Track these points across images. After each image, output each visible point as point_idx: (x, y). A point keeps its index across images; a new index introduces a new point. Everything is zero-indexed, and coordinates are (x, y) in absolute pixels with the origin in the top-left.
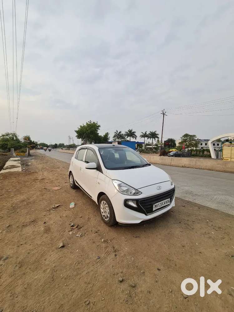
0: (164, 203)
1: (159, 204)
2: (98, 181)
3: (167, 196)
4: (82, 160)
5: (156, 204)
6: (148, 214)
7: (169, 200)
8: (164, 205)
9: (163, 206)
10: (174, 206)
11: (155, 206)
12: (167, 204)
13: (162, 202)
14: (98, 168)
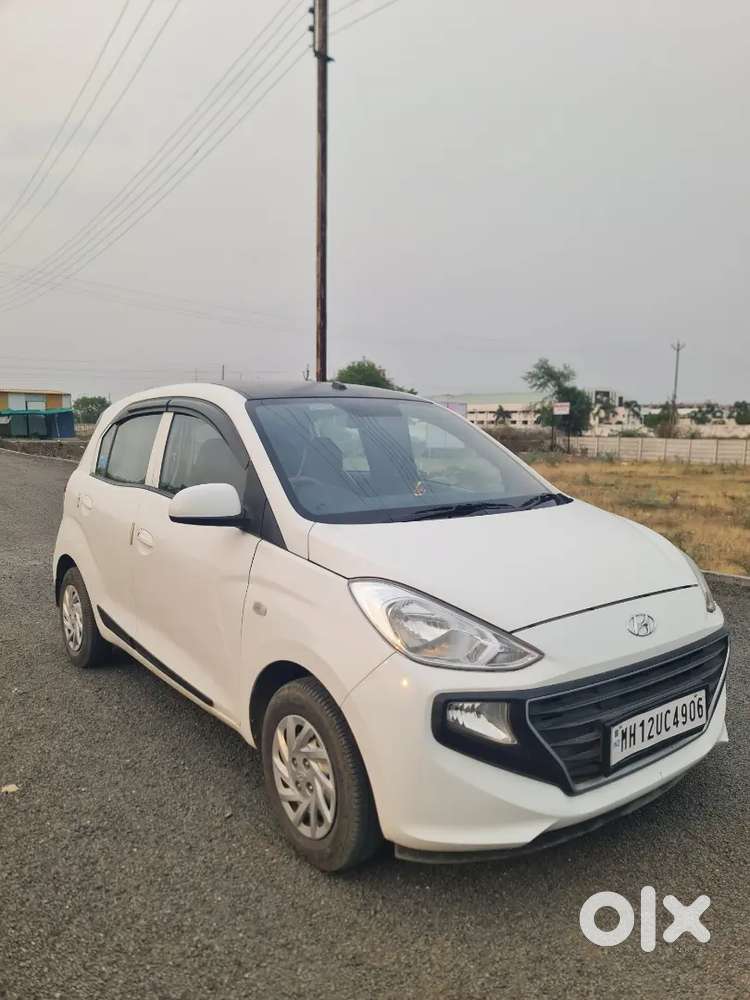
0: (671, 717)
1: (642, 724)
2: (256, 594)
3: (687, 675)
4: (141, 484)
5: (626, 725)
6: (581, 787)
7: (703, 703)
8: (675, 731)
9: (665, 736)
10: (725, 739)
11: (624, 736)
12: (690, 726)
13: (662, 709)
14: (255, 520)
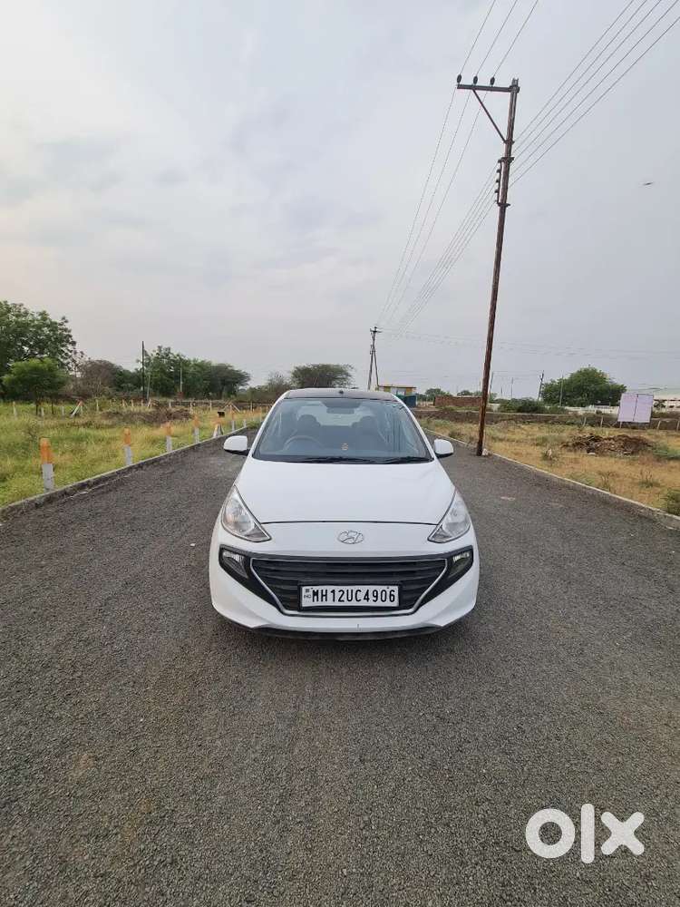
0: (362, 594)
1: (333, 591)
5: (317, 588)
6: (289, 612)
7: (395, 594)
8: (366, 603)
9: (355, 604)
11: (315, 592)
12: (381, 604)
13: (353, 588)
